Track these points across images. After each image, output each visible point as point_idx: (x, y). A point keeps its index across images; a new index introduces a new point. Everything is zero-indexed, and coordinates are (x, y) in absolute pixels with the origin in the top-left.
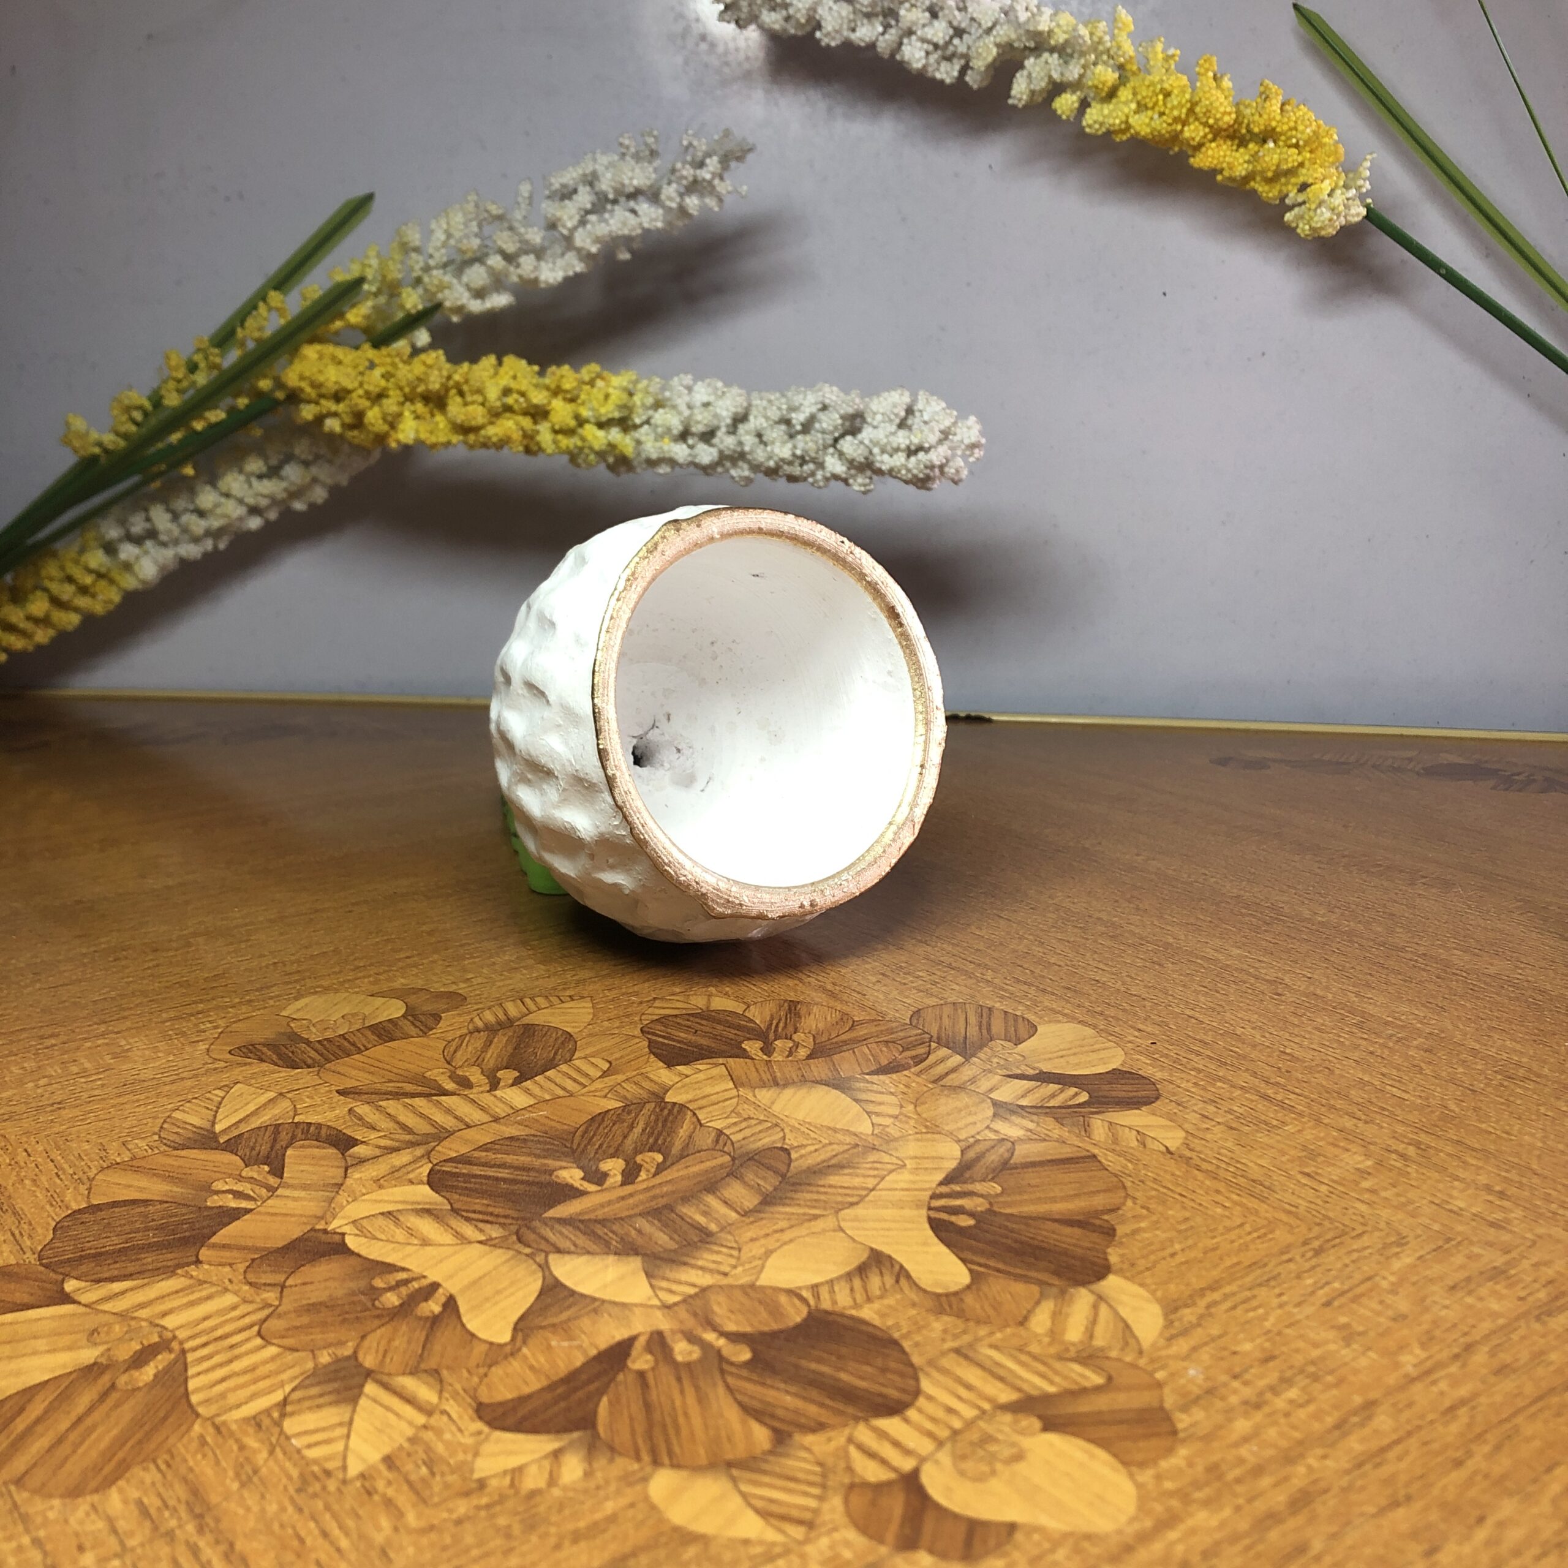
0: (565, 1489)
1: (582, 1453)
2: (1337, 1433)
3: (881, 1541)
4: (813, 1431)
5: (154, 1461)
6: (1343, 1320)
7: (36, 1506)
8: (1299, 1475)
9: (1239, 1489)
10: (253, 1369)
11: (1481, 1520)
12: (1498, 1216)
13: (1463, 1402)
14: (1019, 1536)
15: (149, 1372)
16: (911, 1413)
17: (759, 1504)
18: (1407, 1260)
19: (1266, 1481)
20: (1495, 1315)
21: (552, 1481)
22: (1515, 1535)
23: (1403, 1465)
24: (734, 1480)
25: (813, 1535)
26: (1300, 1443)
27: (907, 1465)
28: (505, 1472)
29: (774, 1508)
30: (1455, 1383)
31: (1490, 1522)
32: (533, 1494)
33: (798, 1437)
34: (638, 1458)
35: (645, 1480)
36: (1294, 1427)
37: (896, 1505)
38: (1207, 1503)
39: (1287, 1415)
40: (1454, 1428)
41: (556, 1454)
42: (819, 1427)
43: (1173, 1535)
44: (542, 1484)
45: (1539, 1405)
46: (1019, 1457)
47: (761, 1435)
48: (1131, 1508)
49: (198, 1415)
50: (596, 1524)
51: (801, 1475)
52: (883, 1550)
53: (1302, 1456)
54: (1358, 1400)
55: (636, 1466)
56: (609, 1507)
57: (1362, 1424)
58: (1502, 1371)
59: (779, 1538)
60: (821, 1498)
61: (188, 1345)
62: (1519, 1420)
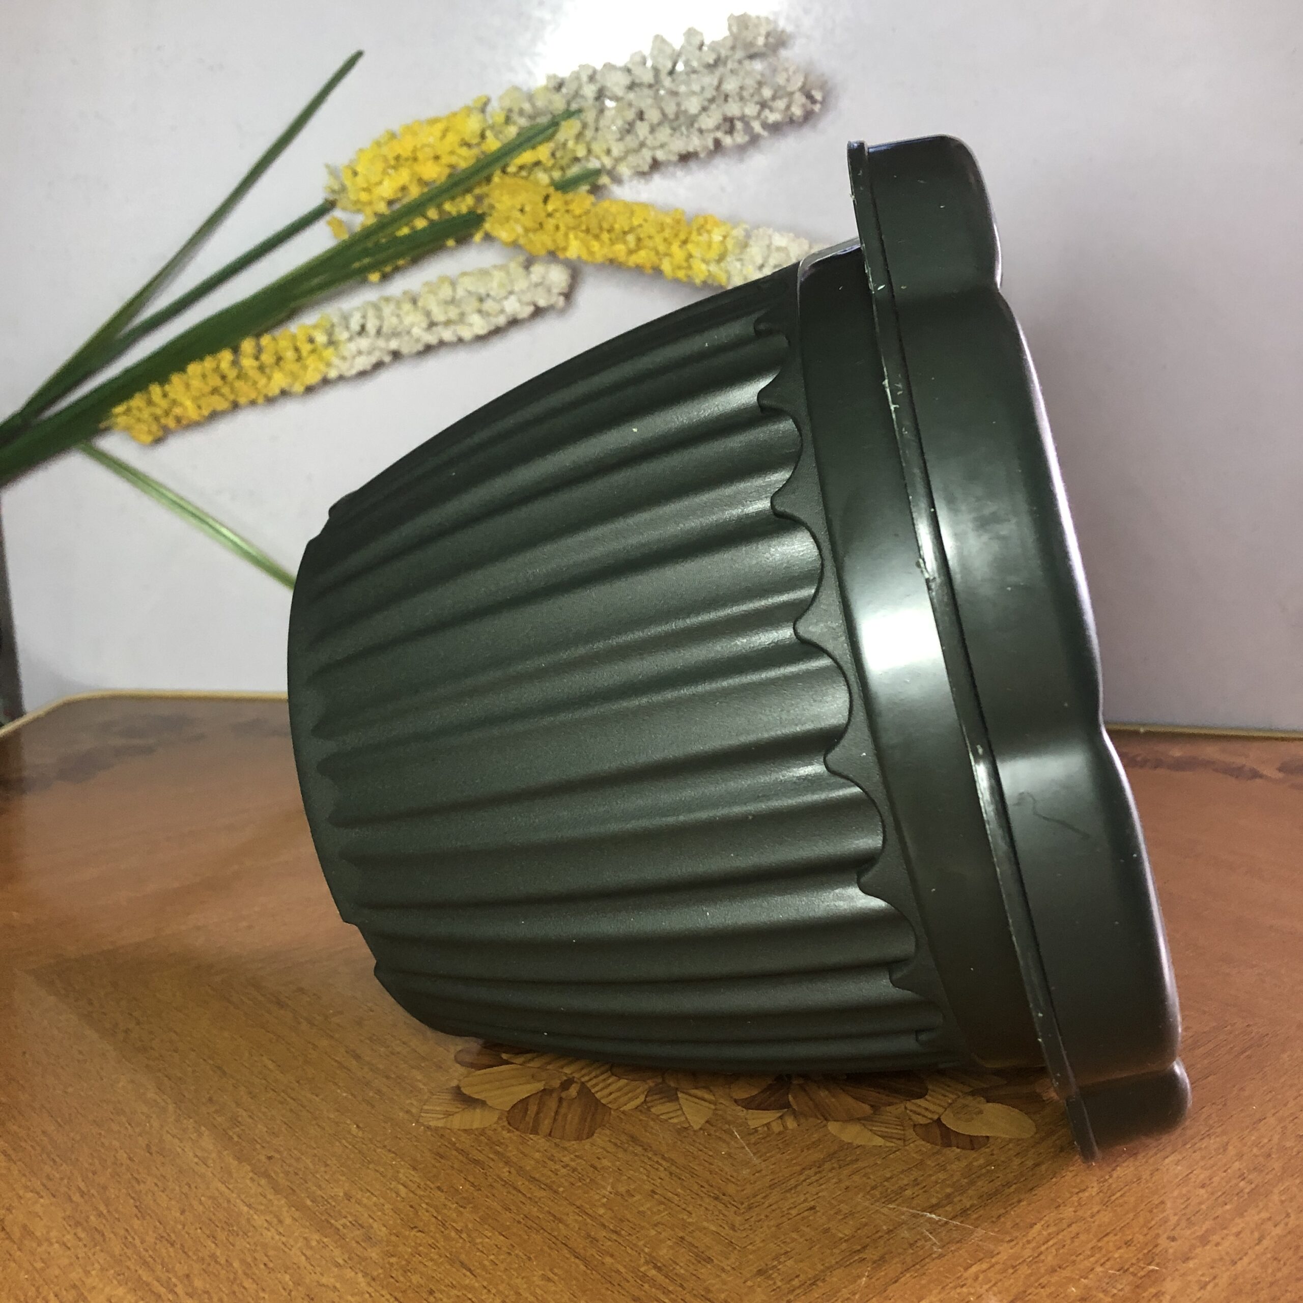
0: (792, 1130)
1: (792, 1117)
3: (936, 1145)
4: (889, 1105)
5: (604, 1126)
7: (567, 1144)
10: (619, 1089)
14: (991, 1140)
15: (573, 1091)
16: (926, 1097)
17: (879, 1133)
21: (785, 1127)
24: (864, 1125)
25: (907, 1143)
27: (936, 1117)
28: (763, 1125)
29: (885, 1134)
32: (780, 1133)
33: (883, 1108)
34: (818, 1119)
35: (825, 1126)
37: (937, 1131)
41: (781, 1117)
42: (890, 1104)
44: (781, 1128)
46: (981, 1112)
47: (867, 1108)
48: (1033, 1129)
49: (610, 1109)
50: (814, 1143)
51: (891, 1122)
52: (938, 1147)
55: (820, 1121)
56: (816, 1136)
59: (893, 1144)
60: (903, 1130)
61: (583, 1080)
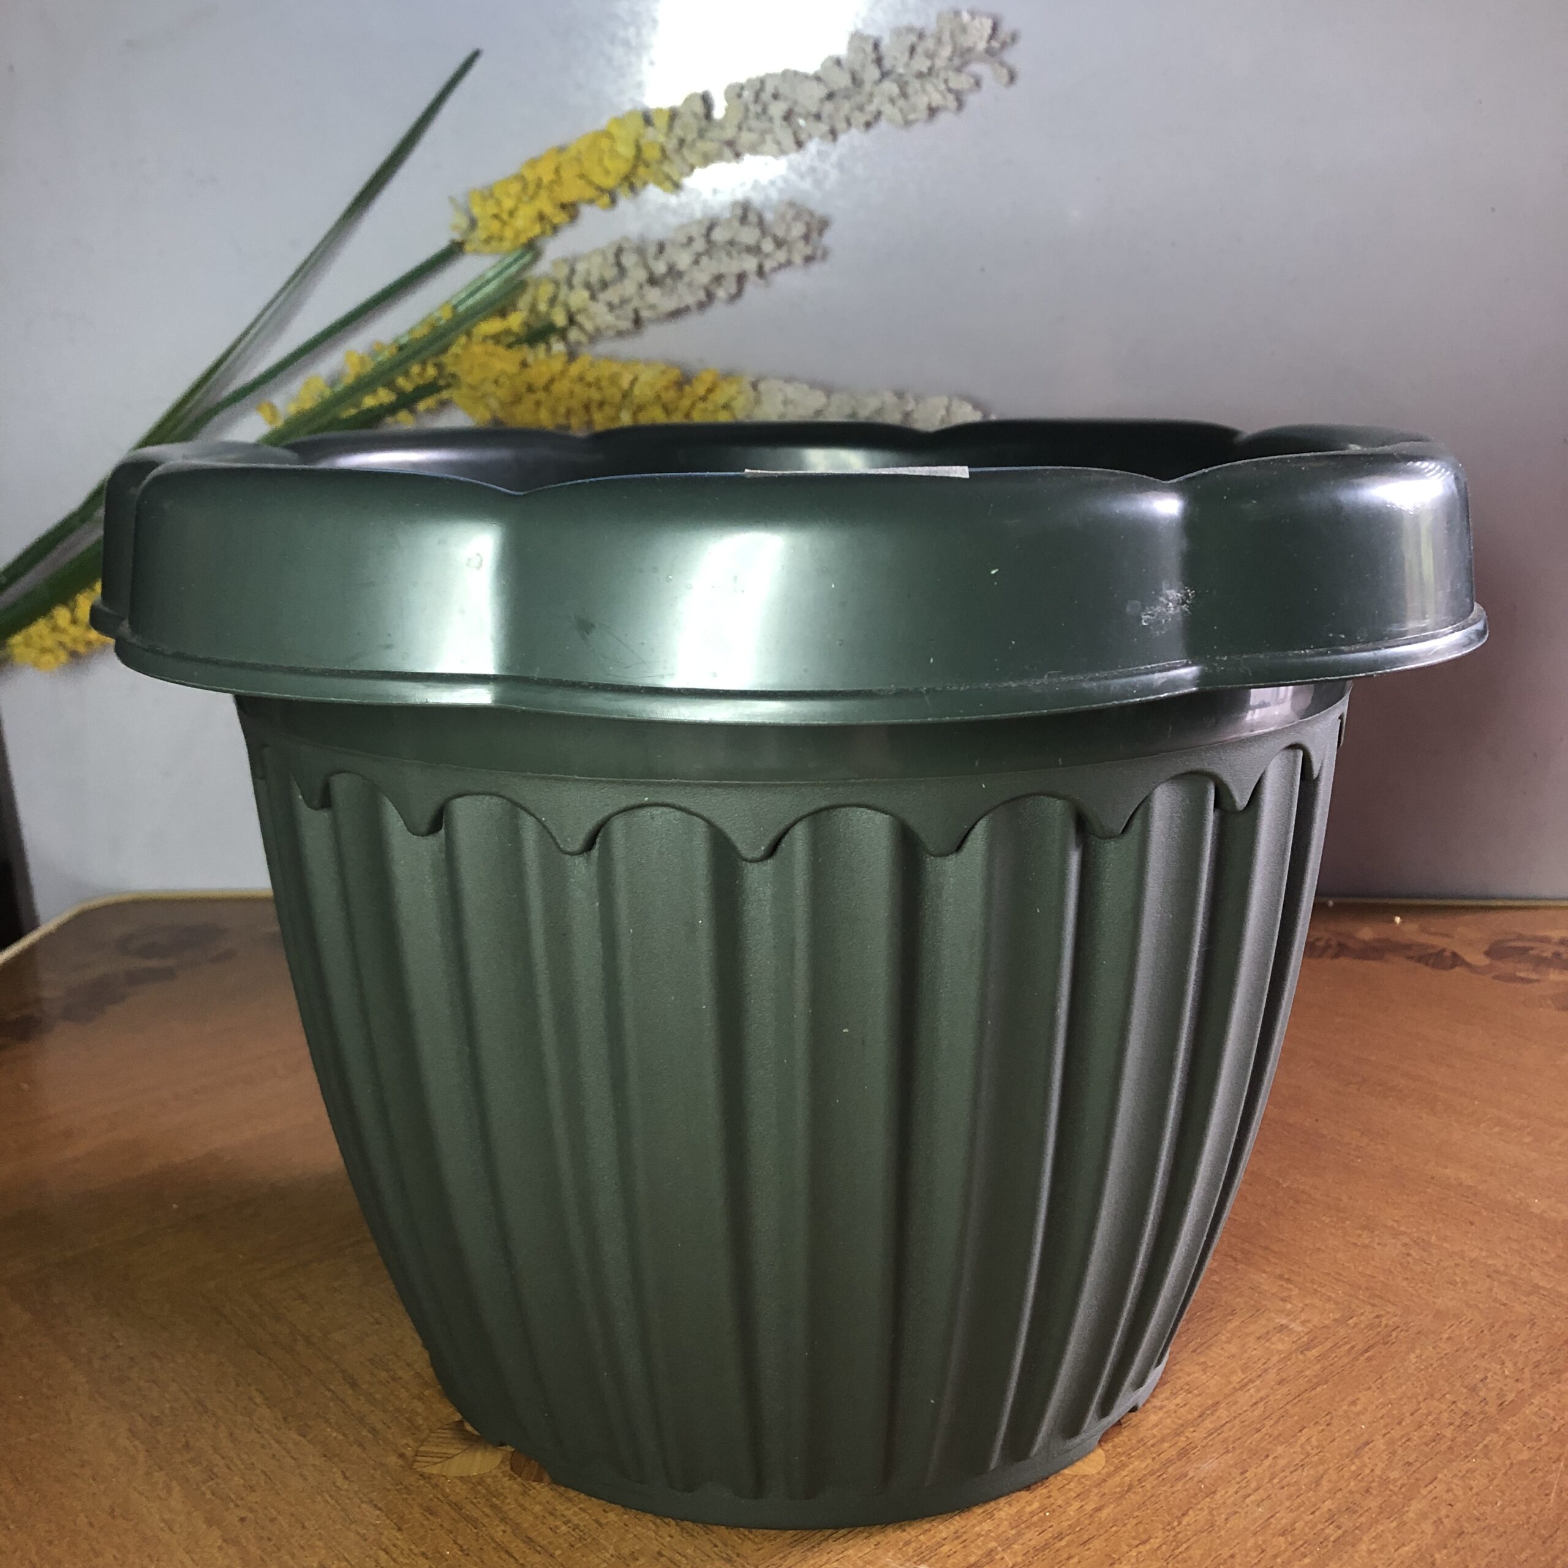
2: (1200, 1419)
6: (1202, 1360)
7: (572, 1494)
8: (1182, 1442)
9: (1152, 1449)
11: (1267, 1456)
12: (1285, 1294)
13: (1262, 1399)
18: (1236, 1323)
19: (1166, 1445)
20: (1279, 1352)
22: (1282, 1462)
23: (1231, 1433)
26: (1182, 1425)
30: (1258, 1390)
31: (1270, 1458)
36: (1179, 1418)
38: (1138, 1457)
39: (1175, 1412)
40: (1256, 1413)
43: (1124, 1473)
45: (1298, 1399)
48: (1103, 1463)
53: (1183, 1432)
54: (1210, 1402)
57: (1212, 1414)
58: (1280, 1383)
62: (1288, 1407)
